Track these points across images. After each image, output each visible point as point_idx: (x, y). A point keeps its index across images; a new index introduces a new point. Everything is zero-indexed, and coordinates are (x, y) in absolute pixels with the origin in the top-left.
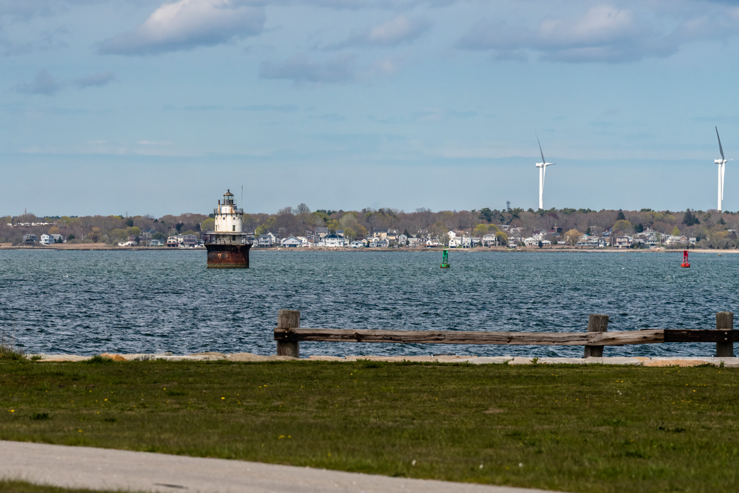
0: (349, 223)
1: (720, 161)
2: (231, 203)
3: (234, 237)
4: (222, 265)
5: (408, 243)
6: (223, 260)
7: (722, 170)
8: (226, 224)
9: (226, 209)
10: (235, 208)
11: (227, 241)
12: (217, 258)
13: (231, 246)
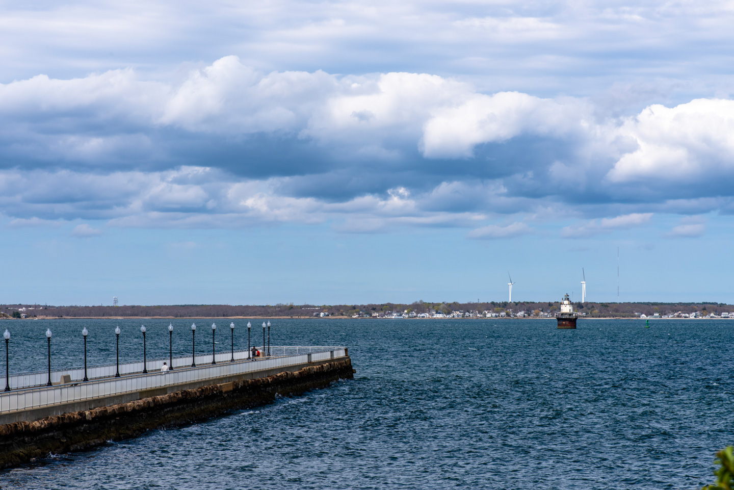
0: (444, 308)
1: (583, 282)
2: (568, 299)
3: (570, 315)
4: (565, 327)
5: (470, 316)
6: (565, 325)
7: (584, 286)
8: (566, 309)
9: (566, 302)
10: (570, 302)
11: (567, 317)
12: (563, 324)
13: (569, 319)
